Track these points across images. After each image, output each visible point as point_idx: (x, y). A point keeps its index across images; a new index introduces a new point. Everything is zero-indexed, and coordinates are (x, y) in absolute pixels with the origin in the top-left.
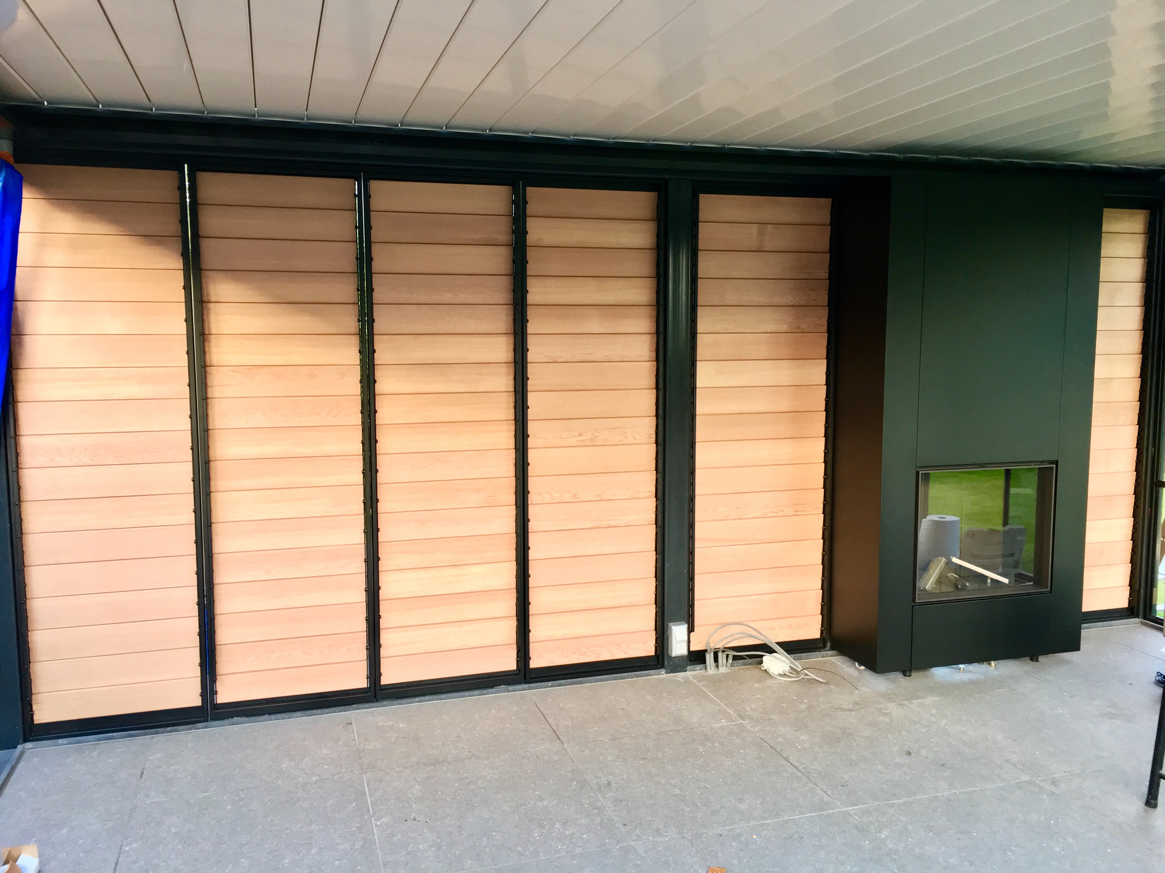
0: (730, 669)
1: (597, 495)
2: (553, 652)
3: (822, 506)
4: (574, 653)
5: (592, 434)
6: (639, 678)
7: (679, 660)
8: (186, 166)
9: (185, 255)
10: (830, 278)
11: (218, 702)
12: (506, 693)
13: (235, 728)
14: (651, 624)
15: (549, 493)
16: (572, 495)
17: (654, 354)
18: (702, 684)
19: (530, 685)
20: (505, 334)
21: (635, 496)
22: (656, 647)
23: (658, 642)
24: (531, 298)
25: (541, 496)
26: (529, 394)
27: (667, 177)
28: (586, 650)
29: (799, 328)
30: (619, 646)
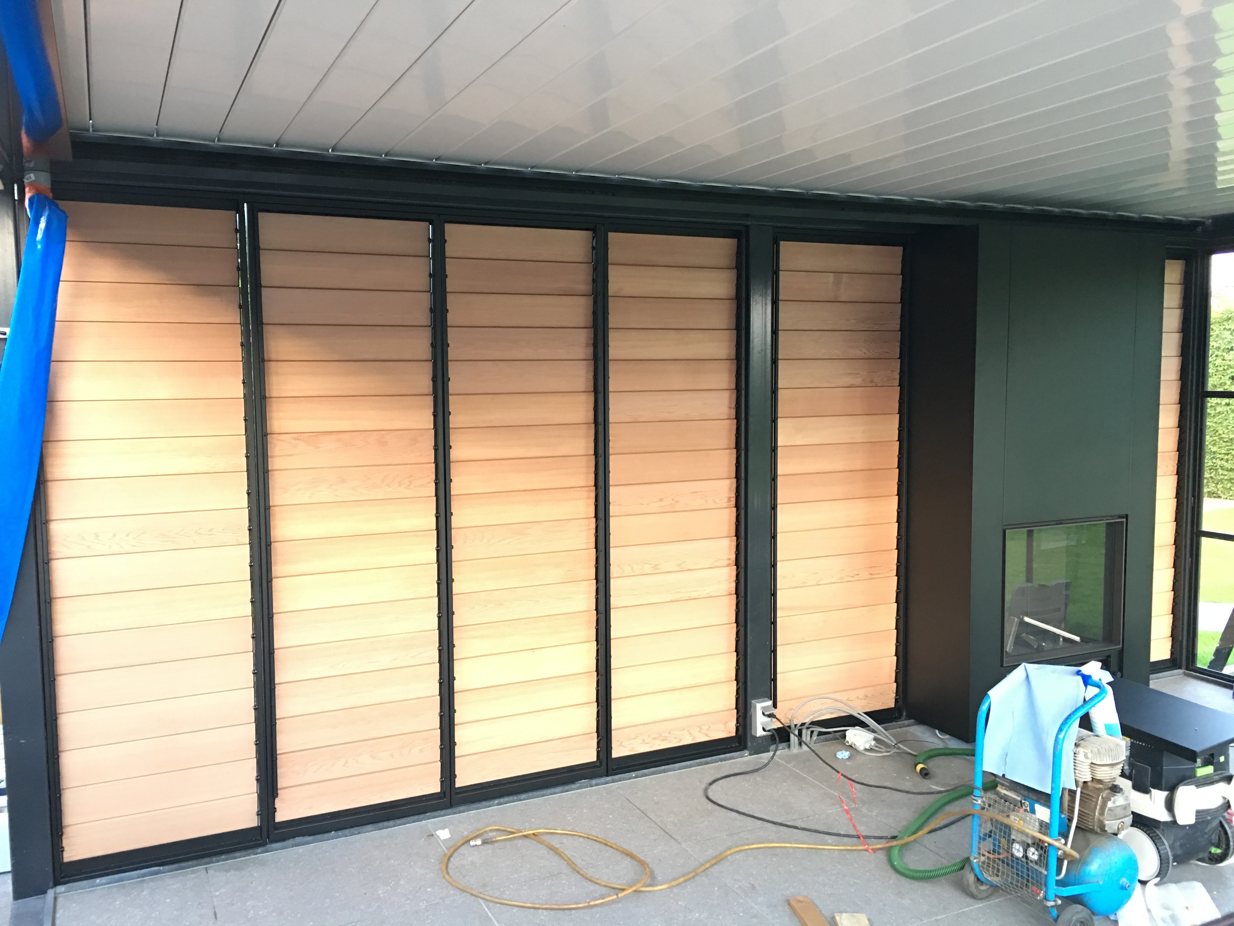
1: (678, 565)
2: (634, 739)
3: (895, 567)
4: (655, 739)
5: (673, 500)
6: (724, 762)
7: (763, 740)
8: (245, 205)
9: (242, 307)
10: (901, 330)
11: (277, 821)
12: (589, 788)
13: (300, 849)
14: (733, 702)
15: (630, 565)
16: (653, 566)
17: (733, 412)
19: (614, 777)
20: (583, 392)
21: (716, 564)
22: (737, 727)
23: (740, 721)
24: (613, 353)
25: (622, 568)
26: (611, 458)
27: (749, 223)
28: (667, 735)
29: (872, 381)
30: (700, 728)
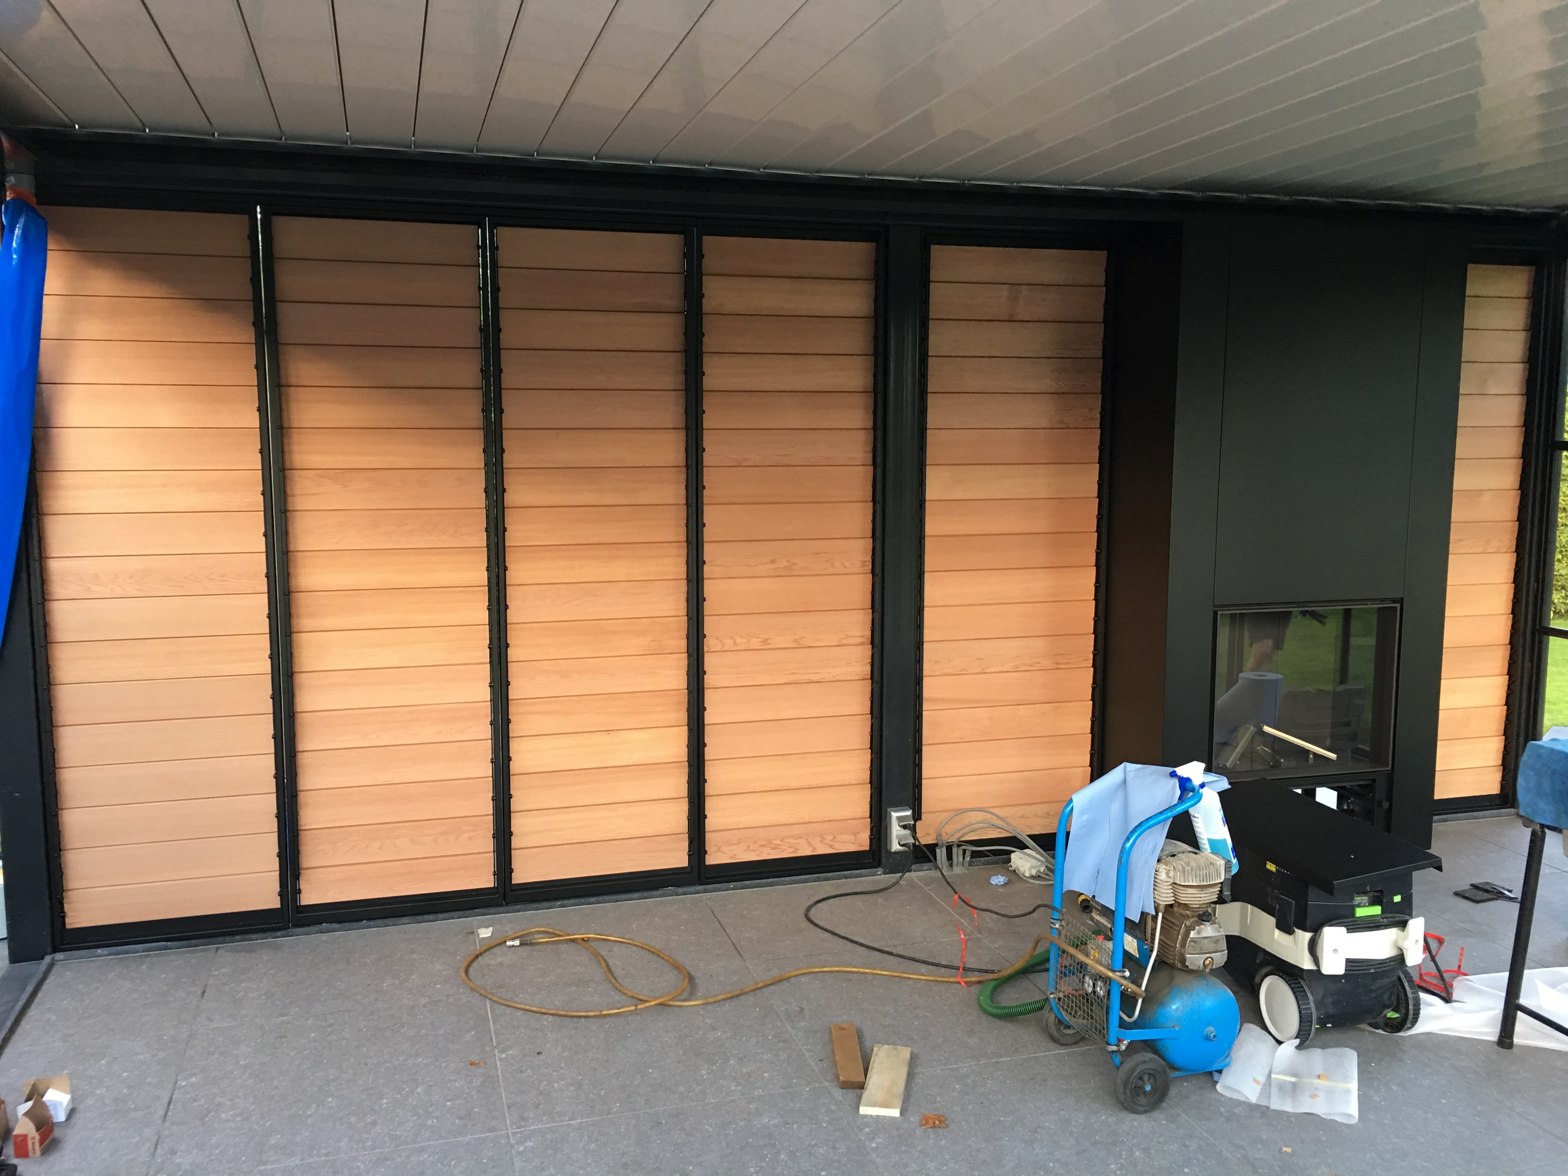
0: (968, 869)
1: (796, 641)
2: (736, 844)
3: (1091, 657)
4: (763, 846)
5: (788, 561)
6: (849, 880)
7: (901, 857)
8: (258, 207)
9: (257, 324)
10: (1104, 357)
11: (302, 904)
12: (674, 897)
13: (324, 937)
14: (864, 809)
15: (731, 638)
16: (762, 640)
17: (870, 456)
18: (930, 888)
19: (706, 887)
20: (674, 429)
21: (845, 641)
22: (871, 840)
23: (874, 833)
24: (708, 382)
25: (721, 641)
26: (706, 508)
27: (888, 222)
28: (779, 842)
29: (1062, 422)
30: (823, 838)
